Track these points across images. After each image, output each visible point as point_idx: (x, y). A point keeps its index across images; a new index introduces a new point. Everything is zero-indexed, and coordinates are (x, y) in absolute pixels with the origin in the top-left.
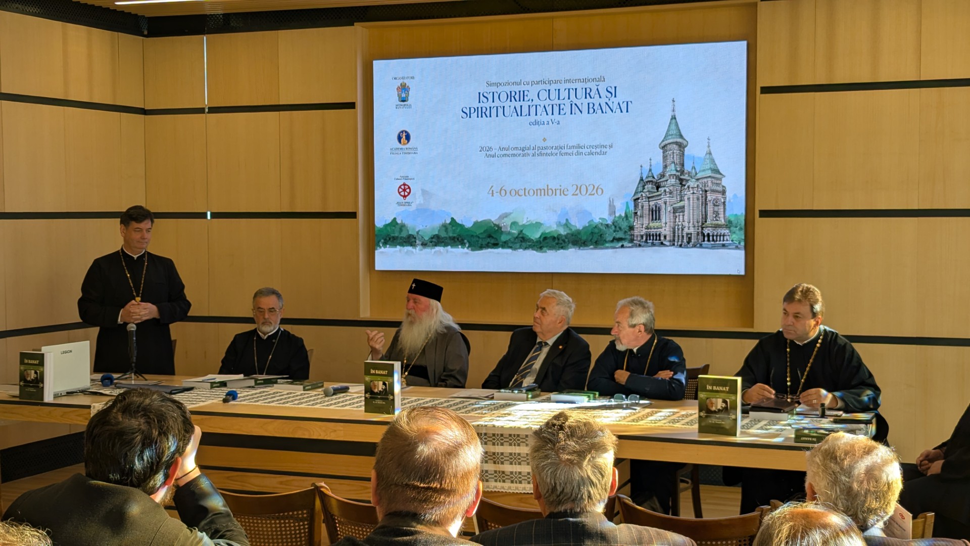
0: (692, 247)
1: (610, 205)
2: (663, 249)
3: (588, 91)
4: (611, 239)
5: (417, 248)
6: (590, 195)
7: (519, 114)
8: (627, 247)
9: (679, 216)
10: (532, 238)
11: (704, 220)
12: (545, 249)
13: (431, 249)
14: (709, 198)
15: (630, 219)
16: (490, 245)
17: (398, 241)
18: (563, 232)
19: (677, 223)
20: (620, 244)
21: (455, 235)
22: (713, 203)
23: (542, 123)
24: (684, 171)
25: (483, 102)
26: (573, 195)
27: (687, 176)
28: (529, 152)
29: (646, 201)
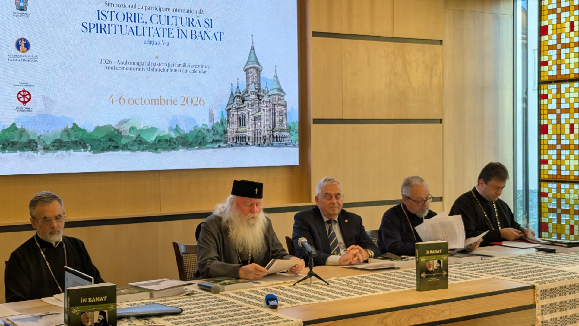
0: (267, 146)
1: (210, 114)
2: (248, 148)
3: (191, 20)
4: (211, 141)
5: (39, 153)
6: (195, 105)
7: (135, 34)
8: (223, 147)
9: (258, 123)
10: (148, 141)
11: (274, 126)
12: (159, 150)
13: (53, 153)
14: (277, 110)
15: (224, 125)
16: (111, 147)
17: (18, 146)
18: (174, 135)
19: (256, 128)
20: (218, 145)
21: (77, 139)
22: (279, 114)
23: (155, 43)
24: (260, 89)
26: (182, 105)
27: (262, 93)
28: (144, 67)
29: (235, 111)
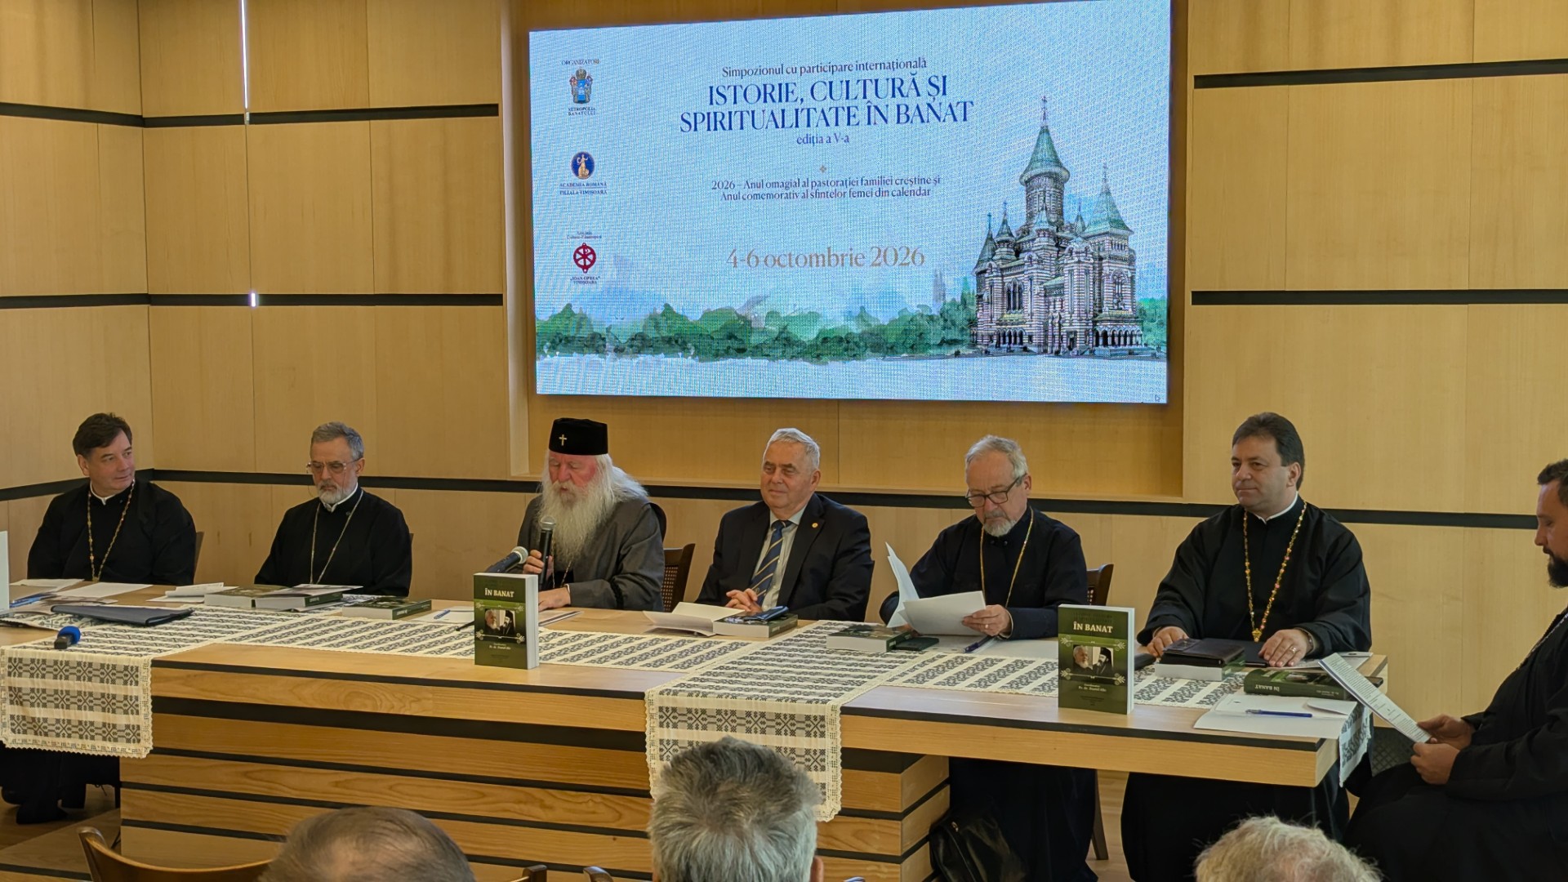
0: (1077, 356)
1: (936, 283)
3: (898, 83)
4: (939, 342)
6: (902, 264)
7: (780, 125)
8: (965, 356)
9: (1055, 301)
10: (803, 339)
11: (1097, 309)
12: (824, 359)
14: (1106, 270)
15: (970, 307)
16: (731, 351)
17: (575, 345)
18: (855, 328)
19: (1050, 315)
20: (953, 351)
21: (672, 334)
22: (1114, 280)
23: (819, 139)
24: (1063, 224)
25: (717, 103)
26: (873, 265)
27: (1068, 231)
28: (797, 190)
29: (997, 276)
